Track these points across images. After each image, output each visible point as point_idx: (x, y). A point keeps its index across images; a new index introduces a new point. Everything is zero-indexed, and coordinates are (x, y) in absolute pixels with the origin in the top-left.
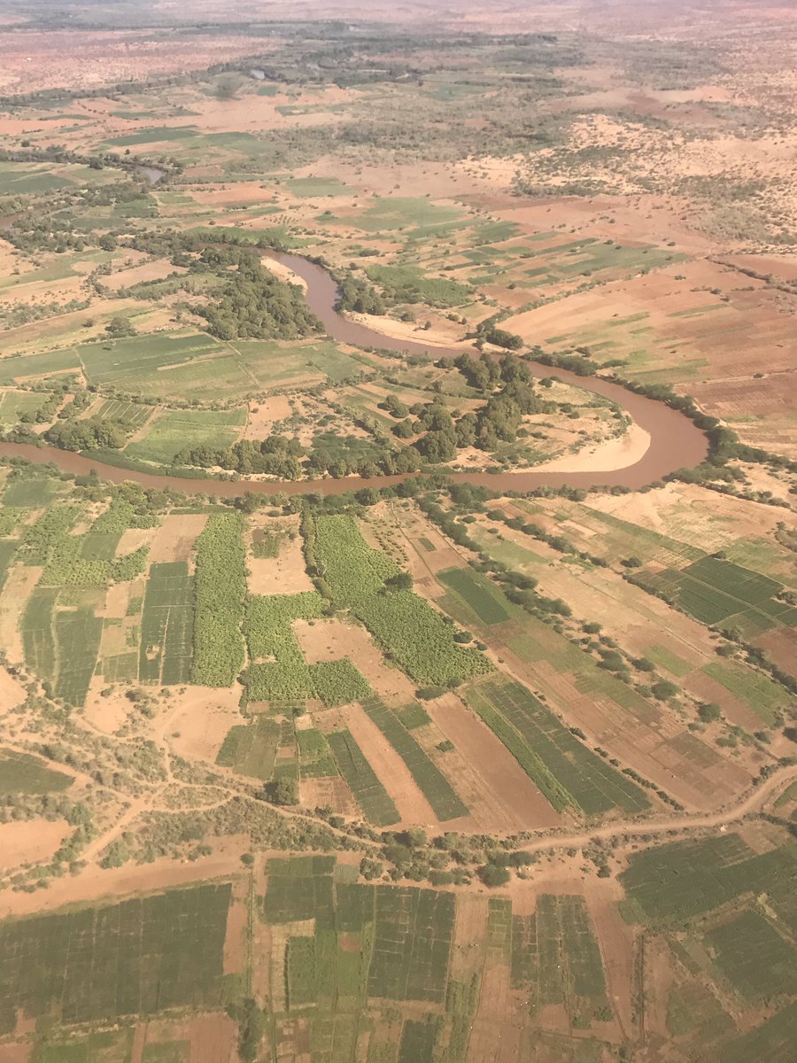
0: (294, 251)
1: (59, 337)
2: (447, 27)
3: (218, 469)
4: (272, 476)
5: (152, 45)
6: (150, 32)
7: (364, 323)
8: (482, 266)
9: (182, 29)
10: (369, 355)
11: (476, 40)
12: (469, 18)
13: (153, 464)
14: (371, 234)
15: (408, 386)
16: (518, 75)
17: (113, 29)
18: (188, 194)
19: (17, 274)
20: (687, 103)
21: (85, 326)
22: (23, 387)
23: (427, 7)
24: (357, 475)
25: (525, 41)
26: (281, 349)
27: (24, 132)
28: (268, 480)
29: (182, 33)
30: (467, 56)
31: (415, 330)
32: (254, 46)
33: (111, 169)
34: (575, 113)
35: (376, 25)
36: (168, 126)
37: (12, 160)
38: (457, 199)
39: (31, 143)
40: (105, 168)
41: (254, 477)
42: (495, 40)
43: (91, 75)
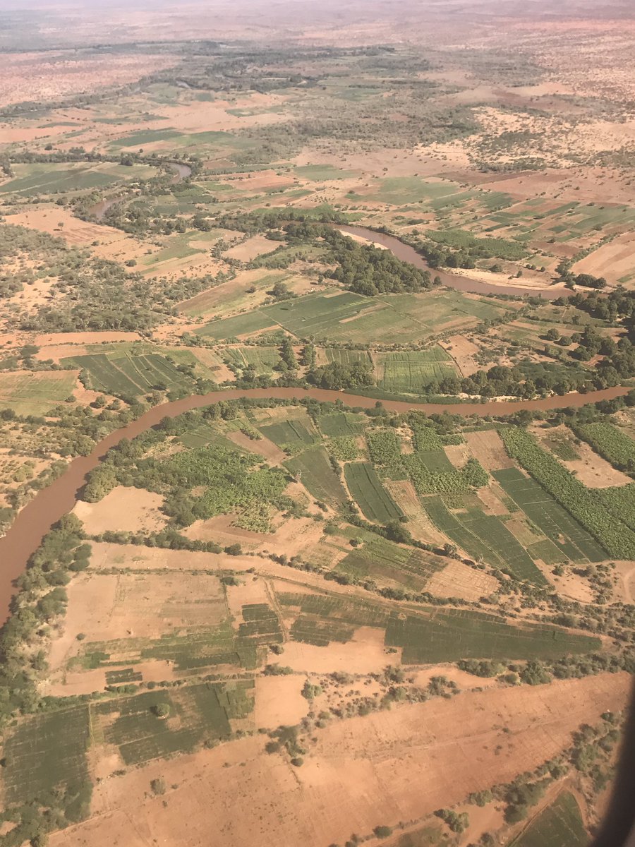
0: (354, 223)
1: (237, 302)
2: (299, 43)
3: (465, 396)
4: (513, 398)
5: (72, 64)
6: (59, 53)
7: (464, 275)
8: (511, 227)
9: (84, 50)
10: (493, 299)
11: (331, 53)
12: (307, 35)
13: (411, 395)
14: (402, 207)
15: (548, 321)
16: (392, 79)
17: (24, 51)
18: (223, 182)
19: (150, 253)
20: (544, 96)
21: (249, 292)
22: (247, 343)
23: (268, 27)
24: (576, 391)
25: (372, 52)
26: (419, 300)
27: (36, 138)
28: (511, 401)
29: (86, 52)
30: (337, 65)
31: (510, 278)
32: (157, 63)
33: (139, 165)
34: (466, 107)
35: (238, 42)
36: (151, 128)
37: (51, 161)
38: (439, 175)
39: (53, 147)
40: (135, 165)
41: (499, 399)
42: (348, 52)
43: (46, 90)
